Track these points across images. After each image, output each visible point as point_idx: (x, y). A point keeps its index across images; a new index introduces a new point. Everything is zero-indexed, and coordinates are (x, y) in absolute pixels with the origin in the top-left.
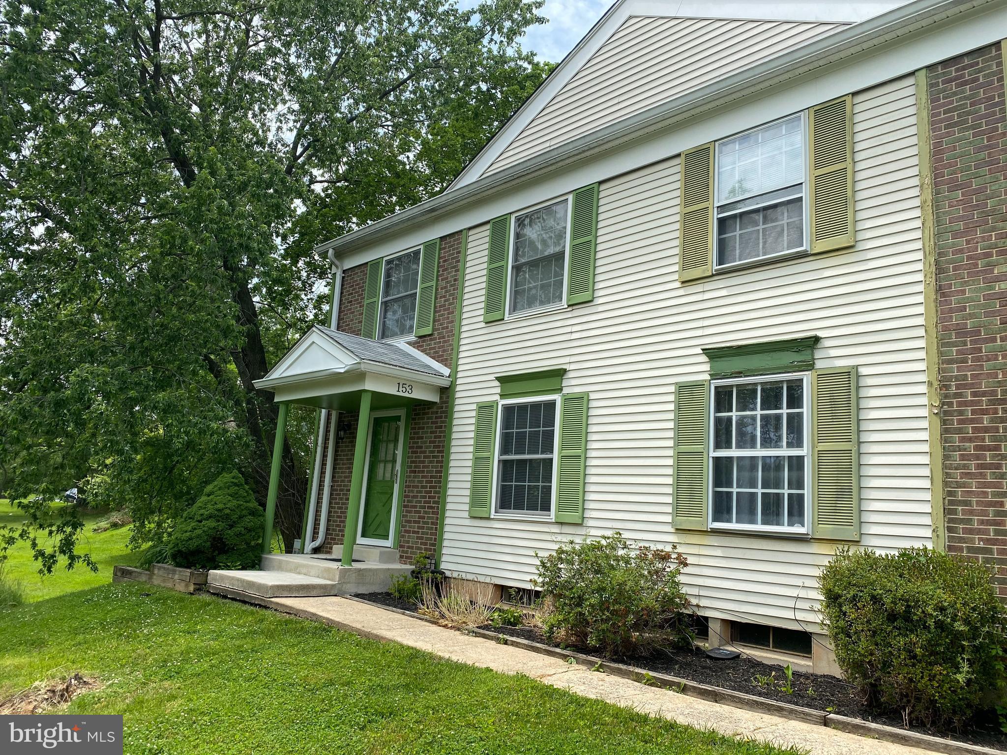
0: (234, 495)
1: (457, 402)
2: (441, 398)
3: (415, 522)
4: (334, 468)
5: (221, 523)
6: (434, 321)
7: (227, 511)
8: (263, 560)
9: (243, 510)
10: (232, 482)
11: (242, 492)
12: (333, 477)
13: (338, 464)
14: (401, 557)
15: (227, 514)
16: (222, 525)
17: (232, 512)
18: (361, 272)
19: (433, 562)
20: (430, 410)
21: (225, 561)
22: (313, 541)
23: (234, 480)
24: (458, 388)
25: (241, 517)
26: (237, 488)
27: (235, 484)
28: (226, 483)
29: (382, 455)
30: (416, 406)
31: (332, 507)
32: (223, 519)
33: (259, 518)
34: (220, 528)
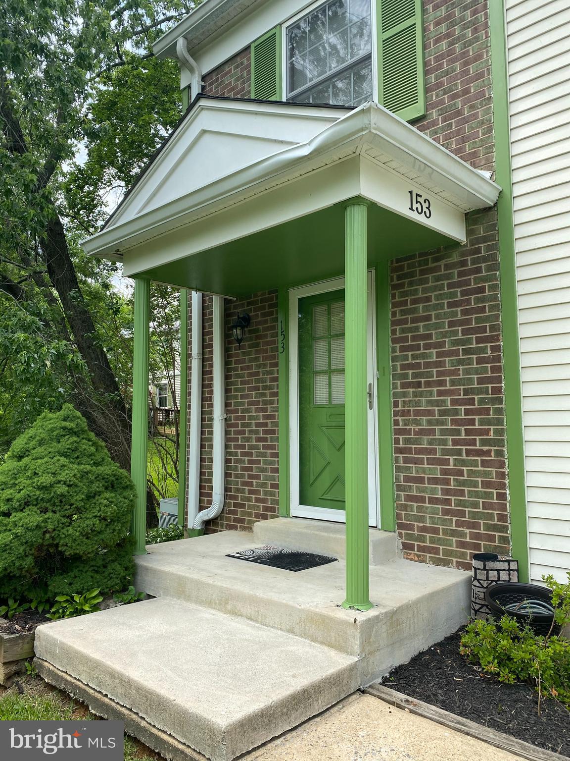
0: (72, 454)
1: (518, 233)
2: (469, 233)
3: (435, 481)
4: (227, 391)
5: (50, 514)
6: (427, 91)
7: (62, 489)
8: (139, 571)
9: (92, 482)
10: (64, 428)
11: (86, 446)
12: (227, 405)
13: (232, 384)
14: (406, 546)
15: (62, 495)
16: (53, 519)
17: (72, 490)
18: (237, 67)
19: (514, 566)
20: (442, 263)
21: (67, 589)
22: (201, 508)
23: (64, 424)
24: (518, 204)
25: (90, 497)
26: (75, 439)
27: (72, 432)
28: (52, 430)
29: (320, 361)
30: (398, 261)
31: (231, 454)
32: (54, 505)
33: (126, 494)
34: (50, 527)
